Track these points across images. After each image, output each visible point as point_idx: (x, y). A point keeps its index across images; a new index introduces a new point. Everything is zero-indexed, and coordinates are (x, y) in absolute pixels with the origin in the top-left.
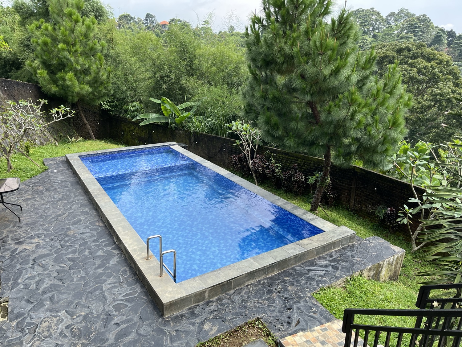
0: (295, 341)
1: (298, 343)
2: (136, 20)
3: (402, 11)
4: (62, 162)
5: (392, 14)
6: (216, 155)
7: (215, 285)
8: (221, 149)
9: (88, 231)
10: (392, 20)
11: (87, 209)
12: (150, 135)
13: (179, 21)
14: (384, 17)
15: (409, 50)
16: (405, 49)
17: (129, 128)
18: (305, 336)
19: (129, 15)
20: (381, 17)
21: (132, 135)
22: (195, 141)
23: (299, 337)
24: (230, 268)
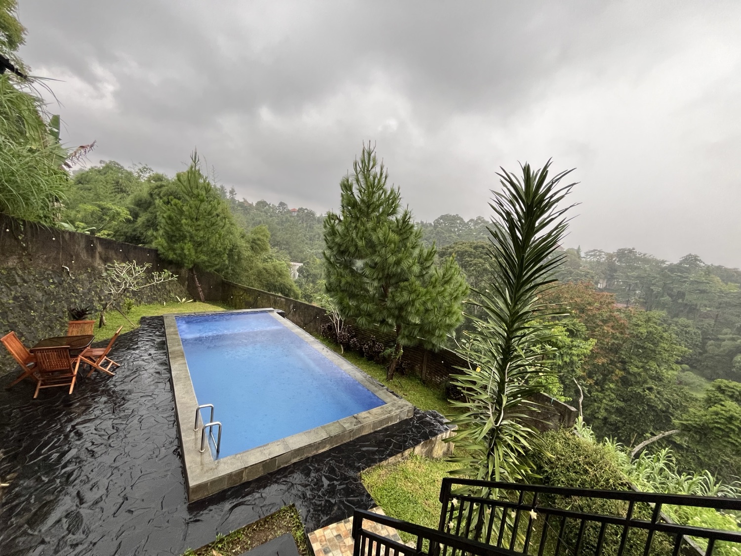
0: (324, 536)
1: (327, 538)
2: (271, 206)
3: (479, 218)
5: (471, 220)
6: (311, 322)
7: (256, 464)
8: (315, 317)
10: (472, 225)
12: (256, 300)
13: (306, 209)
14: (466, 222)
15: (483, 248)
16: (480, 247)
17: (239, 293)
18: (338, 529)
19: (265, 202)
20: (464, 222)
21: (240, 300)
22: (293, 309)
23: (331, 529)
24: (279, 443)
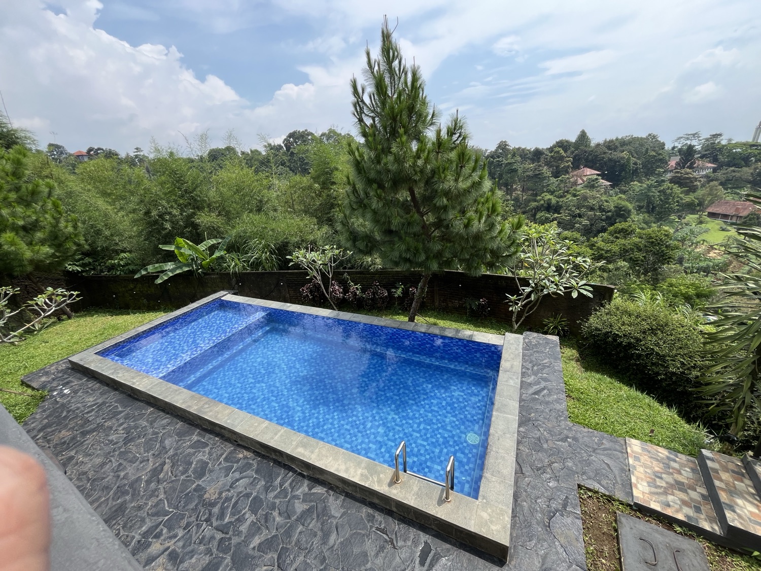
0: (644, 492)
1: (648, 492)
4: (64, 372)
6: (272, 292)
9: (237, 475)
11: (195, 438)
12: (165, 289)
17: (127, 287)
18: (640, 479)
22: (237, 284)
23: (638, 483)
